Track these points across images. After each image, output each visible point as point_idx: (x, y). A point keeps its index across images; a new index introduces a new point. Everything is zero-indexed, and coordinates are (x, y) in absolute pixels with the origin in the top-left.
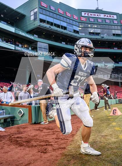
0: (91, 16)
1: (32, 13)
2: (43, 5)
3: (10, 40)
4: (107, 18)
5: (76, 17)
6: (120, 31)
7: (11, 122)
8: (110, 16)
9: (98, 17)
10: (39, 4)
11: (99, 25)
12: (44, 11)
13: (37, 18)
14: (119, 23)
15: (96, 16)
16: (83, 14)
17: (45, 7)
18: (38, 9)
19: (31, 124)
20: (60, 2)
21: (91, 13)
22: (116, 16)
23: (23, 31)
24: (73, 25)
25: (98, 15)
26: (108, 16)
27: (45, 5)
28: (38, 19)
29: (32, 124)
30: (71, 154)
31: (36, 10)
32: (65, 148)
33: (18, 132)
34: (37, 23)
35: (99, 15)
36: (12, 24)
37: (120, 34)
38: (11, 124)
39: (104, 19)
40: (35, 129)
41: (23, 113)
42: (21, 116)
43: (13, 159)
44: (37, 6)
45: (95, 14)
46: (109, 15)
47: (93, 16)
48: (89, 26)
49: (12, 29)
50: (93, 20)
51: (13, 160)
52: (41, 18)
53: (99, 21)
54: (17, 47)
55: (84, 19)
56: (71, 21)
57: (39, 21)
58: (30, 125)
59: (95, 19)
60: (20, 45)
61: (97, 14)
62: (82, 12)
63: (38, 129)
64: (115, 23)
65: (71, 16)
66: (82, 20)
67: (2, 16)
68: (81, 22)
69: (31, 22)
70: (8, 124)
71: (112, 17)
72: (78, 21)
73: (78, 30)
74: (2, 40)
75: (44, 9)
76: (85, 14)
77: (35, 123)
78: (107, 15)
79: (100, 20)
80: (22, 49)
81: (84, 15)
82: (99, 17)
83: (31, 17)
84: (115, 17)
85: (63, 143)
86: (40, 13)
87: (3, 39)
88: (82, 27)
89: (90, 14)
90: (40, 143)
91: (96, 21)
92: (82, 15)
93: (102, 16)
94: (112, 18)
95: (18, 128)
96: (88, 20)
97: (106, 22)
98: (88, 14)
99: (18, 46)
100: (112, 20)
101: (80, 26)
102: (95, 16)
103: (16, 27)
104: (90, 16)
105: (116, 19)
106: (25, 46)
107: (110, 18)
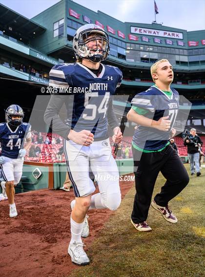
0: (145, 34)
1: (56, 26)
2: (72, 14)
3: (22, 66)
4: (169, 37)
5: (121, 35)
6: (187, 57)
7: (22, 187)
8: (173, 35)
9: (154, 35)
10: (66, 13)
11: (156, 47)
12: (74, 23)
13: (63, 34)
14: (186, 45)
15: (152, 34)
16: (133, 30)
17: (76, 17)
18: (66, 21)
19: (52, 190)
20: (98, 11)
21: (145, 29)
22: (182, 34)
23: (42, 52)
24: (117, 46)
25: (154, 33)
26: (169, 35)
27: (75, 15)
28: (65, 35)
29: (54, 190)
30: (111, 233)
31: (62, 22)
32: (101, 225)
33: (32, 200)
34: (64, 42)
35: (157, 33)
36: (25, 42)
37: (187, 62)
38: (23, 189)
39: (164, 39)
40: (58, 198)
41: (41, 173)
42: (38, 179)
43: (26, 239)
44: (64, 16)
45: (151, 30)
46: (171, 33)
47: (147, 34)
48: (141, 48)
49: (25, 50)
50: (148, 40)
51: (26, 241)
52: (69, 34)
53: (156, 42)
54: (32, 77)
56: (114, 39)
57: (67, 39)
58: (50, 191)
59: (150, 38)
60: (37, 74)
61: (153, 31)
62: (132, 27)
63: (62, 197)
64: (179, 44)
65: (114, 32)
66: (131, 38)
67: (10, 29)
68: (130, 41)
69: (54, 40)
70: (19, 189)
71: (175, 35)
72: (125, 40)
73: (125, 55)
74: (10, 65)
75: (74, 21)
76: (136, 30)
77: (58, 189)
78: (168, 32)
79: (157, 40)
80: (41, 79)
81: (134, 32)
82: (157, 35)
83: (55, 32)
84: (181, 36)
85: (99, 218)
86: (68, 26)
87: (12, 64)
88: (131, 50)
89: (142, 31)
90: (65, 217)
91: (152, 41)
92: (132, 32)
93: (161, 34)
94: (175, 37)
95: (33, 195)
96: (140, 39)
97: (166, 44)
98: (140, 30)
99: (34, 75)
100: (176, 40)
101: (128, 48)
102: (150, 34)
103: (31, 47)
104: (143, 33)
105: (182, 38)
106: (45, 76)
107: (173, 37)
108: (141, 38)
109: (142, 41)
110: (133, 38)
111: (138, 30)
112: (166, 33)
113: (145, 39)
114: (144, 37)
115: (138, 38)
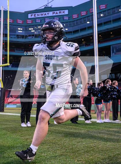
0: (38, 17)
4: (57, 15)
8: (60, 12)
9: (45, 16)
14: (71, 18)
15: (44, 16)
21: (38, 14)
22: (67, 10)
25: (45, 14)
26: (57, 13)
35: (47, 14)
39: (53, 17)
45: (42, 13)
47: (40, 16)
50: (40, 21)
55: (30, 22)
59: (42, 19)
61: (44, 13)
62: (29, 14)
64: (65, 19)
66: (28, 22)
68: (27, 25)
71: (62, 13)
76: (32, 15)
78: (56, 12)
79: (47, 20)
81: (31, 17)
82: (47, 16)
84: (66, 12)
89: (36, 15)
91: (43, 21)
92: (29, 18)
93: (51, 14)
94: (62, 14)
98: (35, 15)
100: (62, 16)
102: (42, 16)
104: (37, 17)
105: (67, 14)
107: (60, 14)
108: (36, 20)
109: (36, 22)
110: (29, 22)
111: (33, 15)
112: (55, 13)
113: (38, 21)
114: (37, 20)
115: (33, 21)
